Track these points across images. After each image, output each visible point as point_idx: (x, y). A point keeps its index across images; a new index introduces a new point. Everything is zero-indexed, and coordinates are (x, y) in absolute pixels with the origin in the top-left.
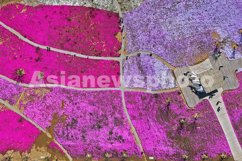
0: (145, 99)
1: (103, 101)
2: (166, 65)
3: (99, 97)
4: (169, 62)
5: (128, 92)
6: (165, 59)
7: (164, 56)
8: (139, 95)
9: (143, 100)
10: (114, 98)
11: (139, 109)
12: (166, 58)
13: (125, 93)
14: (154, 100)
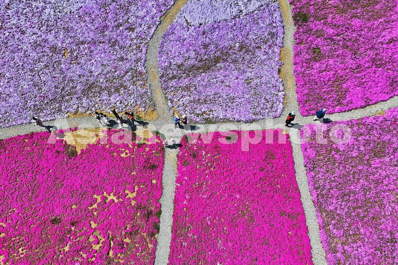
0: (317, 51)
1: (360, 197)
3: (348, 214)
5: (302, 102)
9: (324, 57)
14: (315, 24)
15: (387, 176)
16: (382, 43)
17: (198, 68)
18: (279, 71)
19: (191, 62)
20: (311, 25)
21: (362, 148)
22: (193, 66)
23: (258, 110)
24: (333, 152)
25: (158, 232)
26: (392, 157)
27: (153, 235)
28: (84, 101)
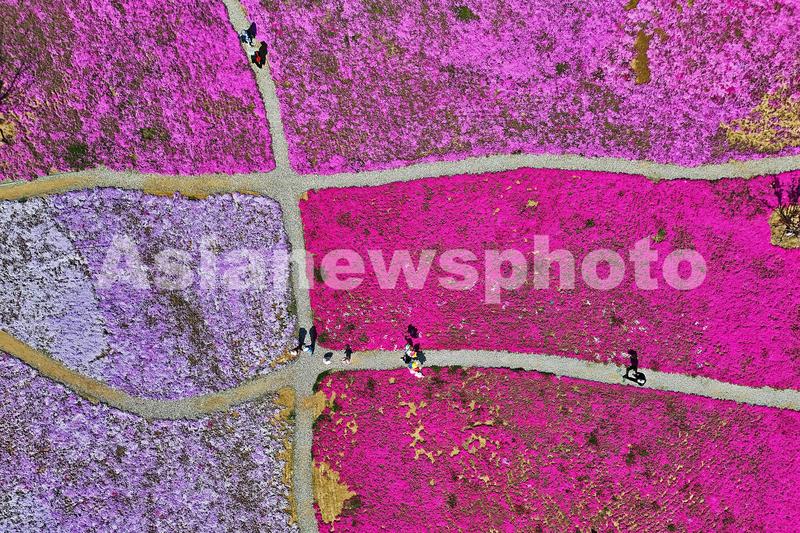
0: (146, 134)
5: (250, 167)
8: (182, 151)
9: (160, 126)
13: (269, 162)
14: (90, 132)
15: (365, 60)
16: (123, 22)
17: (196, 331)
18: (193, 199)
19: (184, 344)
20: (91, 139)
21: (324, 88)
22: (192, 340)
23: (268, 234)
24: (333, 129)
25: (460, 367)
26: (335, 48)
27: (464, 373)
28: (267, 504)
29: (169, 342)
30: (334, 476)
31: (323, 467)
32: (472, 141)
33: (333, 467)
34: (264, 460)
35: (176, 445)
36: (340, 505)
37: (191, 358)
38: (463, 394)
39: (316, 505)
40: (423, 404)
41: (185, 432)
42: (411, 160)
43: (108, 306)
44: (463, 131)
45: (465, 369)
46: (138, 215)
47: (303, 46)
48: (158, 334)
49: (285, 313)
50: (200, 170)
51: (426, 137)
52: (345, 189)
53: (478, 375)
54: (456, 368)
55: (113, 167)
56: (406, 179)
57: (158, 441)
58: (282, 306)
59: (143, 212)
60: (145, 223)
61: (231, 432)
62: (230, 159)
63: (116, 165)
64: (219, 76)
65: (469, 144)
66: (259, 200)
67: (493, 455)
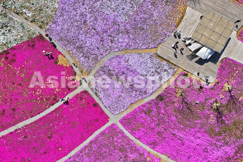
0: (150, 111)
1: (102, 152)
2: (143, 54)
3: (94, 151)
4: (145, 47)
5: (124, 118)
6: (136, 47)
7: (133, 44)
8: (140, 112)
9: (149, 115)
10: (113, 138)
11: (153, 129)
12: (137, 45)
13: (121, 122)
14: (161, 104)
18: (132, 104)
19: (114, 73)
22: (113, 75)
29: (117, 71)
30: (64, 65)
31: (68, 65)
32: (81, 154)
33: (66, 67)
34: (81, 59)
35: (101, 51)
36: (59, 60)
37: (110, 70)
38: (48, 100)
39: (64, 56)
40: (55, 92)
41: (101, 54)
42: (91, 142)
43: (133, 71)
44: (84, 155)
45: (51, 106)
46: (141, 93)
47: (129, 151)
48: (120, 71)
49: (97, 92)
50: (134, 111)
51: (91, 149)
52: (101, 126)
53: (47, 107)
54: (53, 105)
55: (152, 100)
56: (90, 137)
57: (106, 49)
58: (99, 94)
59: (140, 94)
60: (138, 93)
61: (92, 61)
62: (129, 117)
63: (152, 101)
64: (143, 133)
65: (81, 153)
66: (118, 113)
67: (33, 92)
